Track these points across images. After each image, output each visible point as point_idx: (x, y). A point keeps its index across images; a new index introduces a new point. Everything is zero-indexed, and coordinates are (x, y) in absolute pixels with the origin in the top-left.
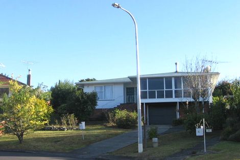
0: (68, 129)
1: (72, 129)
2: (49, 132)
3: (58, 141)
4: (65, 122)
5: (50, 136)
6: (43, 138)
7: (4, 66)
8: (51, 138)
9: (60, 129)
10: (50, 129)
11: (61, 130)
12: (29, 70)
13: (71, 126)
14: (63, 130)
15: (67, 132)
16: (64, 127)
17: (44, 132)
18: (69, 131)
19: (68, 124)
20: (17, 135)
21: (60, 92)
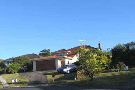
0: (120, 71)
1: (122, 70)
2: (109, 73)
3: (114, 78)
4: (119, 67)
5: (109, 76)
6: (105, 77)
7: (86, 41)
8: (110, 76)
9: (115, 71)
10: (110, 72)
11: (117, 72)
12: (99, 41)
13: (122, 69)
14: (117, 71)
15: (119, 72)
16: (118, 70)
17: (106, 73)
18: (121, 72)
19: (120, 68)
20: (90, 76)
21: (116, 51)
